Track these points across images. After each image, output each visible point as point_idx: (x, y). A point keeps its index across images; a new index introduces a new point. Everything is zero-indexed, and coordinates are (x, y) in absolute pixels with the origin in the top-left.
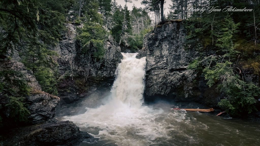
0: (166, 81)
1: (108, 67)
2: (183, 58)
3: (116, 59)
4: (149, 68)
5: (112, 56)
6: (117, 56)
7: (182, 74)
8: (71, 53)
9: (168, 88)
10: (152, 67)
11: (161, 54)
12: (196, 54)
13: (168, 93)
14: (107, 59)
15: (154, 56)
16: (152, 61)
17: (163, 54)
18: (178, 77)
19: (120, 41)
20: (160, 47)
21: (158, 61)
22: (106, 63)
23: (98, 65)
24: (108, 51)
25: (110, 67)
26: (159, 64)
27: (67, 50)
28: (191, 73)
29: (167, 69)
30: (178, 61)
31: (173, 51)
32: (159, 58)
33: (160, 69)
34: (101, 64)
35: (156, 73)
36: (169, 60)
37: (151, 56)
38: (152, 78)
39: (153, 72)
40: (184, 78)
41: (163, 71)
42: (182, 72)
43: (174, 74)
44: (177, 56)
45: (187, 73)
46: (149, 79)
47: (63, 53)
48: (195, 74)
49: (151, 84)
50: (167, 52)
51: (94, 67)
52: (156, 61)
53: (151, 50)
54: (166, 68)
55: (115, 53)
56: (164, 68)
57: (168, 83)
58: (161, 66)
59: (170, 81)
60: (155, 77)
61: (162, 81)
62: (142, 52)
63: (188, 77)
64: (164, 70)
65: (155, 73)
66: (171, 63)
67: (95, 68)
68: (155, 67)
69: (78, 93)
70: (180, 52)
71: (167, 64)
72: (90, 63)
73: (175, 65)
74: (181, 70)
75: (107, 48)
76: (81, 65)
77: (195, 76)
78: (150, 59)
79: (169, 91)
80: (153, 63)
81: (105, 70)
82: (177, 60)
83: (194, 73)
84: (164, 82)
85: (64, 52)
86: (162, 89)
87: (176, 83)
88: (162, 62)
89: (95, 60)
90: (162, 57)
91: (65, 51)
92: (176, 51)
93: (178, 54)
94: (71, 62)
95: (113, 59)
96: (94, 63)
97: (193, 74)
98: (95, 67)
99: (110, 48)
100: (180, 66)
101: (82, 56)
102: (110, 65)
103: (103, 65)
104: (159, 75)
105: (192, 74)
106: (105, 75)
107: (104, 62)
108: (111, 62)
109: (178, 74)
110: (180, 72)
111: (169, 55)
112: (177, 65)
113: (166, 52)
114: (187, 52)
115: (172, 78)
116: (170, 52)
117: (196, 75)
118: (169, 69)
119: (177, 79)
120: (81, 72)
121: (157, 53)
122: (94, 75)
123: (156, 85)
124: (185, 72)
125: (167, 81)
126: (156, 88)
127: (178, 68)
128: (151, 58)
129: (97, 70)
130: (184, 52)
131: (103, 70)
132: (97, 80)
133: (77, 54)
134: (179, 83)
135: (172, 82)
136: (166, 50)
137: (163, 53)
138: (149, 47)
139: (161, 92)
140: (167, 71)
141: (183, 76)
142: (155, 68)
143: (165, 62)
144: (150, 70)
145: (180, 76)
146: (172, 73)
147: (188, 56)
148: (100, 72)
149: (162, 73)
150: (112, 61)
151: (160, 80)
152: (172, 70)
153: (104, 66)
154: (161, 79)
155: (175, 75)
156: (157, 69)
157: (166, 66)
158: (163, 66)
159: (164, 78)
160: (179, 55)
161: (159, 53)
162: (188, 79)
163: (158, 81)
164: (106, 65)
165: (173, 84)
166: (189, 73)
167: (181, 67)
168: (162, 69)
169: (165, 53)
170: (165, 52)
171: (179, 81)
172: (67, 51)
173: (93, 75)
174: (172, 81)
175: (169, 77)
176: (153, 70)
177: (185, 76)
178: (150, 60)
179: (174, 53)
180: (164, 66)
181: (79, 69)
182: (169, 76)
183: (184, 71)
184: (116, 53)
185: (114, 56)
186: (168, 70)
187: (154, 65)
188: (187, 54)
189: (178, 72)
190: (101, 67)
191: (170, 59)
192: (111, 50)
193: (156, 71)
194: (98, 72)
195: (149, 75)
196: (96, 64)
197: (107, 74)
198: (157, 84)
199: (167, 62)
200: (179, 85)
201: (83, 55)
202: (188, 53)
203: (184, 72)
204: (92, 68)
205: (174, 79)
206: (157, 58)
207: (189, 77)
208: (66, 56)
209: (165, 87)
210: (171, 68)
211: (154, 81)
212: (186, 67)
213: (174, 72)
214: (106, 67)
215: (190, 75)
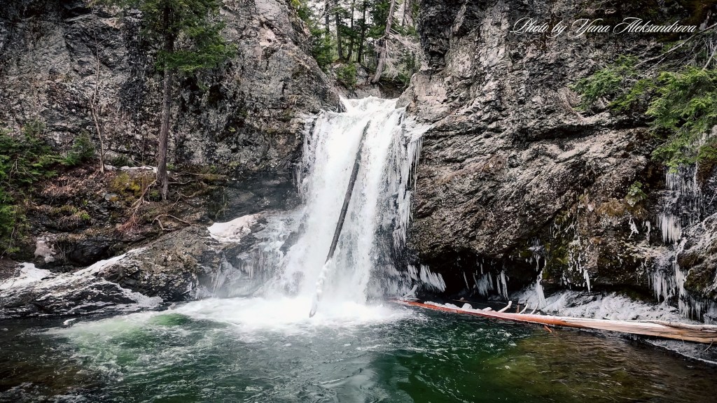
0: (494, 190)
1: (259, 131)
3: (296, 99)
5: (275, 86)
6: (300, 89)
7: (571, 153)
8: (111, 67)
9: (509, 224)
11: (477, 64)
13: (505, 246)
14: (257, 98)
15: (448, 79)
17: (485, 64)
18: (558, 169)
19: (379, 68)
20: (472, 32)
21: (461, 100)
22: (249, 112)
23: (217, 118)
24: (262, 63)
26: (462, 111)
27: (95, 54)
28: (618, 150)
29: (497, 130)
30: (551, 93)
31: (528, 45)
32: (468, 86)
33: (468, 133)
34: (229, 118)
35: (449, 153)
36: (509, 91)
37: (435, 77)
38: (430, 175)
39: (438, 148)
41: (482, 144)
42: (571, 148)
43: (536, 154)
44: (548, 66)
45: (594, 148)
47: (77, 67)
48: (636, 153)
49: (429, 204)
50: (502, 51)
51: (200, 125)
52: (454, 98)
53: (433, 54)
54: (493, 125)
56: (484, 129)
57: (506, 198)
58: (470, 121)
59: (515, 190)
60: (445, 173)
61: (477, 191)
63: (601, 171)
64: (487, 137)
65: (443, 153)
66: (521, 102)
67: (202, 133)
68: (444, 126)
71: (500, 110)
73: (539, 112)
74: (565, 134)
75: (260, 52)
76: (147, 117)
77: (639, 164)
78: (430, 94)
79: (511, 237)
81: (246, 143)
82: (549, 86)
83: (630, 148)
84: (485, 193)
85: (81, 63)
86: (476, 226)
87: (544, 198)
88: (476, 103)
89: (204, 100)
90: (479, 78)
91: (84, 59)
93: (551, 56)
95: (282, 99)
96: (198, 110)
97: (625, 156)
98: (203, 127)
99: (269, 53)
100: (561, 116)
102: (267, 120)
103: (235, 122)
104: (464, 163)
105: (622, 152)
106: (243, 161)
107: (241, 107)
108: (273, 111)
109: (553, 157)
110: (562, 147)
111: (510, 64)
112: (549, 112)
113: (496, 51)
114: (598, 47)
115: (527, 173)
116: (512, 52)
117: (641, 158)
118: (509, 131)
119: (550, 180)
120: (145, 143)
121: (460, 62)
122: (199, 158)
123: (448, 206)
124: (586, 146)
125: (500, 191)
126: (448, 220)
127: (551, 122)
128: (435, 86)
129: (210, 140)
131: (236, 142)
132: (207, 181)
133: (134, 71)
134: (558, 203)
135: (527, 197)
136: (499, 44)
137: (482, 59)
139: (473, 238)
140: (500, 143)
141: (578, 165)
142: (445, 128)
143: (490, 102)
145: (561, 168)
146: (525, 154)
148: (222, 149)
149: (479, 151)
150: (275, 107)
151: (467, 184)
153: (239, 124)
154: (468, 180)
155: (537, 161)
156: (452, 133)
157: (496, 119)
158: (479, 118)
159: (484, 174)
161: (468, 64)
162: (603, 179)
163: (458, 187)
164: (247, 121)
165: (528, 207)
166: (608, 152)
167: (567, 122)
168: (478, 131)
169: (491, 56)
170: (494, 55)
171: (560, 194)
172: (91, 61)
173: (195, 161)
174: (523, 191)
175: (512, 171)
177: (589, 167)
178: (428, 98)
179: (534, 55)
180: (486, 117)
181: (138, 133)
182: (512, 166)
183: (581, 142)
185: (285, 87)
186: (502, 138)
187: (443, 115)
188: (598, 53)
189: (553, 148)
190: (228, 127)
191: (515, 86)
192: (273, 62)
193: (450, 145)
194: (216, 148)
196: (208, 115)
197: (253, 160)
198: (452, 201)
199: (500, 98)
200: (559, 211)
202: (605, 51)
203: (579, 147)
204: (191, 132)
205: (534, 181)
206: (459, 83)
207: (604, 168)
208: (90, 78)
209: (491, 217)
210: (515, 127)
211: (440, 190)
212: (590, 121)
213: (535, 146)
214: (250, 130)
215: (612, 160)
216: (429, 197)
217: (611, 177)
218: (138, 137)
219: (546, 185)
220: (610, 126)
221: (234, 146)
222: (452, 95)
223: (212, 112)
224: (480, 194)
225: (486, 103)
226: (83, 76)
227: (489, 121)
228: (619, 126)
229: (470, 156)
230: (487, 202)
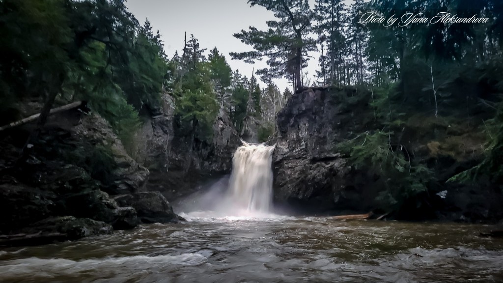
0: (305, 177)
1: (220, 157)
2: (331, 141)
3: (232, 146)
4: (279, 158)
5: (225, 141)
6: (233, 142)
7: (329, 165)
8: (167, 134)
9: (310, 189)
10: (284, 156)
11: (298, 136)
12: (349, 135)
13: (308, 197)
14: (218, 146)
15: (288, 141)
16: (284, 148)
17: (301, 137)
18: (324, 170)
19: (243, 130)
20: (296, 126)
21: (293, 147)
22: (216, 150)
23: (205, 152)
24: (220, 133)
25: (222, 157)
26: (294, 151)
27: (162, 129)
28: (343, 164)
29: (306, 158)
31: (315, 131)
32: (295, 143)
33: (296, 158)
34: (209, 153)
35: (290, 165)
36: (309, 145)
37: (283, 140)
38: (284, 172)
39: (286, 163)
40: (332, 172)
41: (301, 162)
42: (329, 164)
43: (318, 166)
44: (321, 138)
45: (336, 164)
46: (280, 174)
47: (156, 134)
48: (349, 165)
49: (283, 182)
50: (306, 133)
52: (291, 147)
54: (304, 156)
55: (229, 137)
56: (302, 157)
57: (309, 180)
58: (297, 155)
60: (289, 172)
61: (299, 178)
62: (272, 138)
63: (339, 171)
64: (302, 160)
65: (288, 165)
66: (313, 149)
67: (200, 158)
68: (288, 156)
69: (174, 191)
70: (326, 132)
71: (306, 151)
72: (193, 149)
73: (319, 153)
74: (327, 160)
75: (219, 129)
76: (180, 152)
78: (281, 145)
79: (310, 194)
80: (286, 150)
81: (215, 161)
82: (322, 144)
83: (346, 164)
84: (302, 179)
85: (157, 132)
86: (299, 190)
87: (321, 180)
88: (299, 149)
89: (201, 146)
90: (299, 140)
91: (159, 131)
92: (319, 131)
93: (322, 135)
94: (166, 147)
95: (227, 146)
96: (198, 149)
97: (345, 166)
98: (200, 156)
99: (222, 129)
100: (326, 154)
101: (182, 139)
102: (222, 153)
103: (211, 154)
104: (295, 168)
106: (214, 168)
107: (213, 149)
108: (224, 150)
109: (324, 167)
110: (326, 164)
111: (309, 137)
112: (322, 152)
114: (336, 133)
115: (315, 172)
116: (310, 133)
117: (350, 167)
118: (309, 158)
119: (323, 174)
120: (179, 161)
121: (292, 135)
122: (198, 167)
123: (290, 183)
124: (333, 163)
125: (307, 178)
126: (290, 188)
127: (323, 156)
128: (284, 143)
129: (202, 160)
130: (331, 133)
131: (212, 161)
132: (202, 175)
133: (175, 135)
134: (325, 181)
135: (315, 180)
136: (305, 131)
137: (300, 135)
138: (280, 127)
139: (298, 194)
140: (307, 162)
141: (331, 169)
142: (288, 157)
143: (304, 149)
144: (281, 160)
145: (326, 170)
146: (315, 166)
147: (337, 139)
148: (206, 164)
149: (300, 165)
150: (225, 148)
151: (296, 175)
152: (314, 161)
153: (213, 155)
154: (297, 173)
155: (319, 168)
156: (291, 158)
157: (305, 154)
158: (300, 154)
159: (302, 172)
160: (325, 137)
161: (295, 136)
162: (339, 173)
163: (293, 176)
164: (215, 153)
165: (317, 183)
166: (340, 165)
167: (327, 156)
168: (299, 158)
170: (304, 134)
171: (326, 178)
172: (161, 132)
174: (314, 178)
175: (310, 171)
176: (285, 160)
177: (335, 170)
178: (281, 147)
179: (317, 135)
180: (302, 154)
181: (177, 158)
182: (310, 169)
184: (231, 138)
185: (228, 141)
186: (307, 160)
187: (287, 153)
188: (336, 135)
189: (323, 164)
190: (209, 156)
191: (311, 144)
192: (224, 133)
193: (290, 163)
194: (204, 163)
195: (280, 168)
197: (217, 168)
198: (291, 181)
199: (306, 148)
200: (326, 184)
201: (184, 137)
202: (338, 134)
203: (331, 163)
204: (196, 157)
205: (318, 174)
206: (292, 142)
208: (160, 138)
209: (304, 186)
210: (312, 157)
211: (287, 177)
212: (334, 155)
213: (318, 163)
214: (217, 156)
215: (342, 168)
216: (283, 180)
217: (342, 172)
218: (177, 159)
219: (322, 176)
220: (340, 157)
221: (210, 163)
222: (290, 146)
223: (203, 150)
224: (301, 178)
225: (302, 149)
226: (158, 137)
227: (303, 155)
228: (343, 157)
229: (297, 166)
230: (303, 181)
